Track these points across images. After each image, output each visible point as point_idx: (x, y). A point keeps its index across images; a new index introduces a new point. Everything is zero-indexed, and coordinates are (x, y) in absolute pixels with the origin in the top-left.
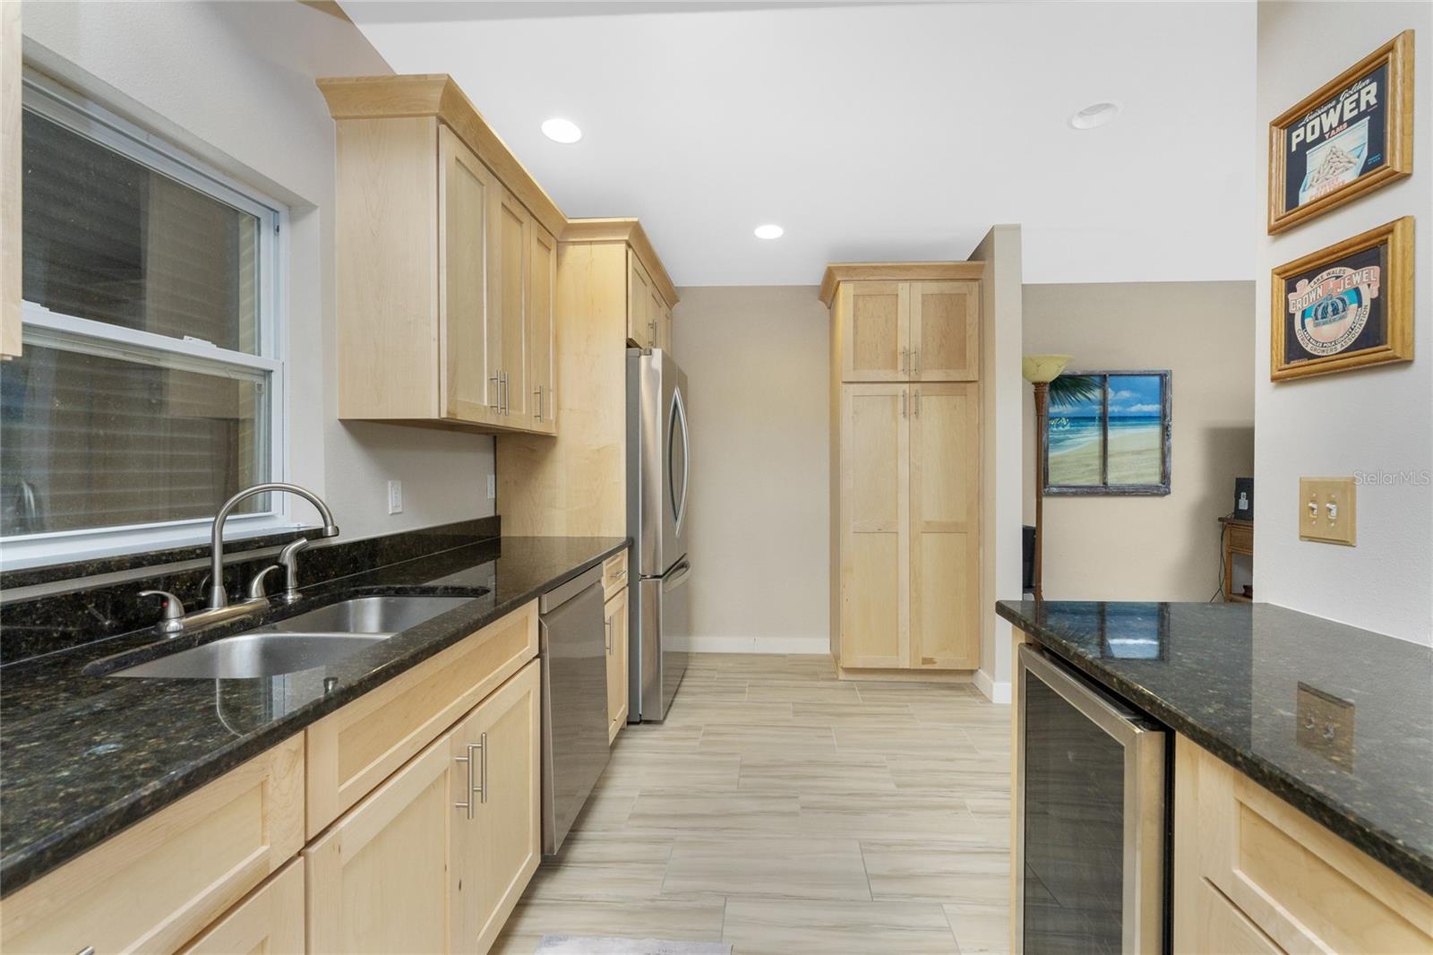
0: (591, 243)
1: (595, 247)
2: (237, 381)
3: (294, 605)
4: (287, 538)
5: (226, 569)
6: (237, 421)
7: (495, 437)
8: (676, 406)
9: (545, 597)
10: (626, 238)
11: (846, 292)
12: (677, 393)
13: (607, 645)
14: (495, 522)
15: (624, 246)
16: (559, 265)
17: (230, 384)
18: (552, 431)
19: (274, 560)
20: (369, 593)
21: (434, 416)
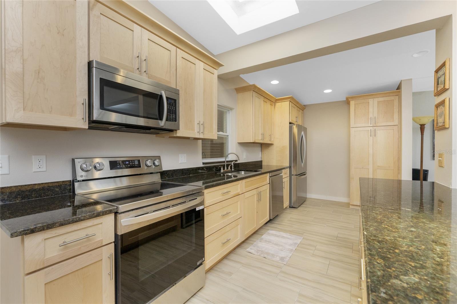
0: (281, 102)
1: (282, 103)
2: (223, 137)
3: (233, 171)
4: (232, 161)
5: (227, 165)
6: (223, 143)
7: (261, 145)
8: (302, 136)
9: (270, 173)
10: (289, 100)
11: (352, 103)
12: (303, 133)
13: (283, 187)
14: (261, 161)
15: (289, 102)
16: (274, 107)
17: (222, 138)
18: (273, 143)
19: (231, 164)
20: (242, 171)
21: (252, 142)
